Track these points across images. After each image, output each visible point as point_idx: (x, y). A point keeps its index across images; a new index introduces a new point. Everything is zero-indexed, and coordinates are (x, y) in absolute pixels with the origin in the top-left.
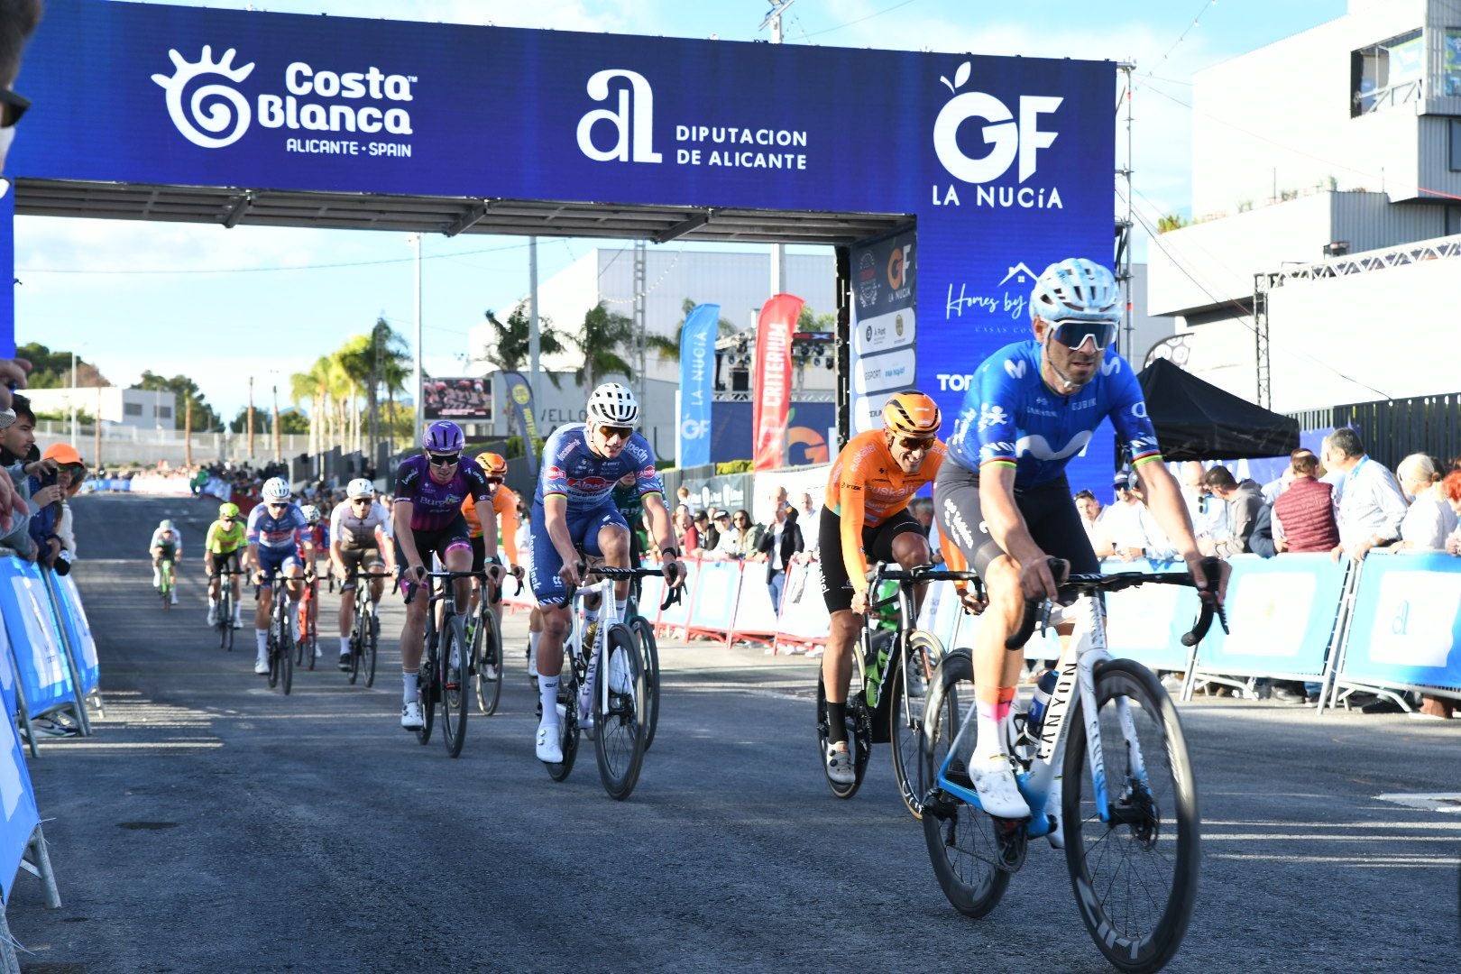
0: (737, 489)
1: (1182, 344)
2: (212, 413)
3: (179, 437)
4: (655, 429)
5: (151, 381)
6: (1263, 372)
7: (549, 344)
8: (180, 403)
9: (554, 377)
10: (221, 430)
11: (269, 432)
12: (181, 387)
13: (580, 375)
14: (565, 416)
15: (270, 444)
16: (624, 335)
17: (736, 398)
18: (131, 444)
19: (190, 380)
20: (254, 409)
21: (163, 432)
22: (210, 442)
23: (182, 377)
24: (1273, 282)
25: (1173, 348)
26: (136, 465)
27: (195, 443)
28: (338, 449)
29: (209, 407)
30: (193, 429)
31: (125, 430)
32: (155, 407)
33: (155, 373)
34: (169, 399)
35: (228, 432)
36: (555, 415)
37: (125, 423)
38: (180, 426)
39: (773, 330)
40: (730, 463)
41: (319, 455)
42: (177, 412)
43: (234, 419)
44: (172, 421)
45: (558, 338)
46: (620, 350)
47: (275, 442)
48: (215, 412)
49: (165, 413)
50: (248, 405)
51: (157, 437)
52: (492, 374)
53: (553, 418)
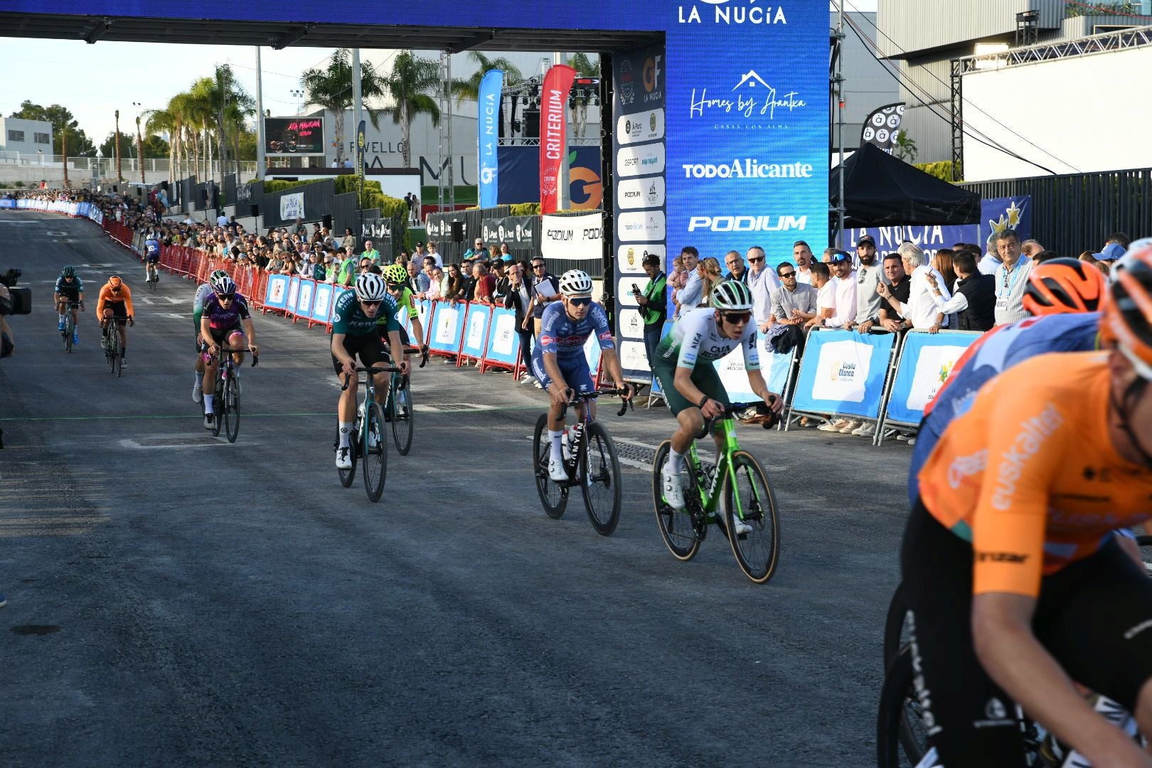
0: (527, 228)
1: (895, 112)
2: (85, 138)
3: (56, 160)
4: (462, 158)
5: (30, 111)
6: (957, 141)
7: (369, 86)
8: (56, 130)
9: (374, 115)
10: (93, 154)
11: (135, 157)
12: (58, 116)
13: (396, 113)
14: (386, 148)
15: (136, 167)
16: (433, 80)
17: (527, 143)
18: (15, 167)
19: (65, 109)
20: (119, 135)
21: (43, 156)
22: (84, 165)
23: (57, 106)
24: (966, 66)
25: (887, 116)
26: (20, 184)
27: (70, 165)
28: (193, 179)
29: (82, 132)
30: (68, 154)
31: (9, 153)
32: (36, 134)
33: (34, 103)
34: (46, 127)
35: (99, 153)
36: (378, 147)
37: (8, 147)
38: (57, 150)
39: (553, 95)
40: (522, 205)
41: (177, 183)
42: (54, 136)
43: (104, 143)
44: (50, 147)
45: (376, 83)
46: (430, 92)
47: (139, 165)
48: (88, 137)
49: (42, 138)
50: (115, 131)
51: (39, 160)
52: (321, 113)
53: (375, 150)
